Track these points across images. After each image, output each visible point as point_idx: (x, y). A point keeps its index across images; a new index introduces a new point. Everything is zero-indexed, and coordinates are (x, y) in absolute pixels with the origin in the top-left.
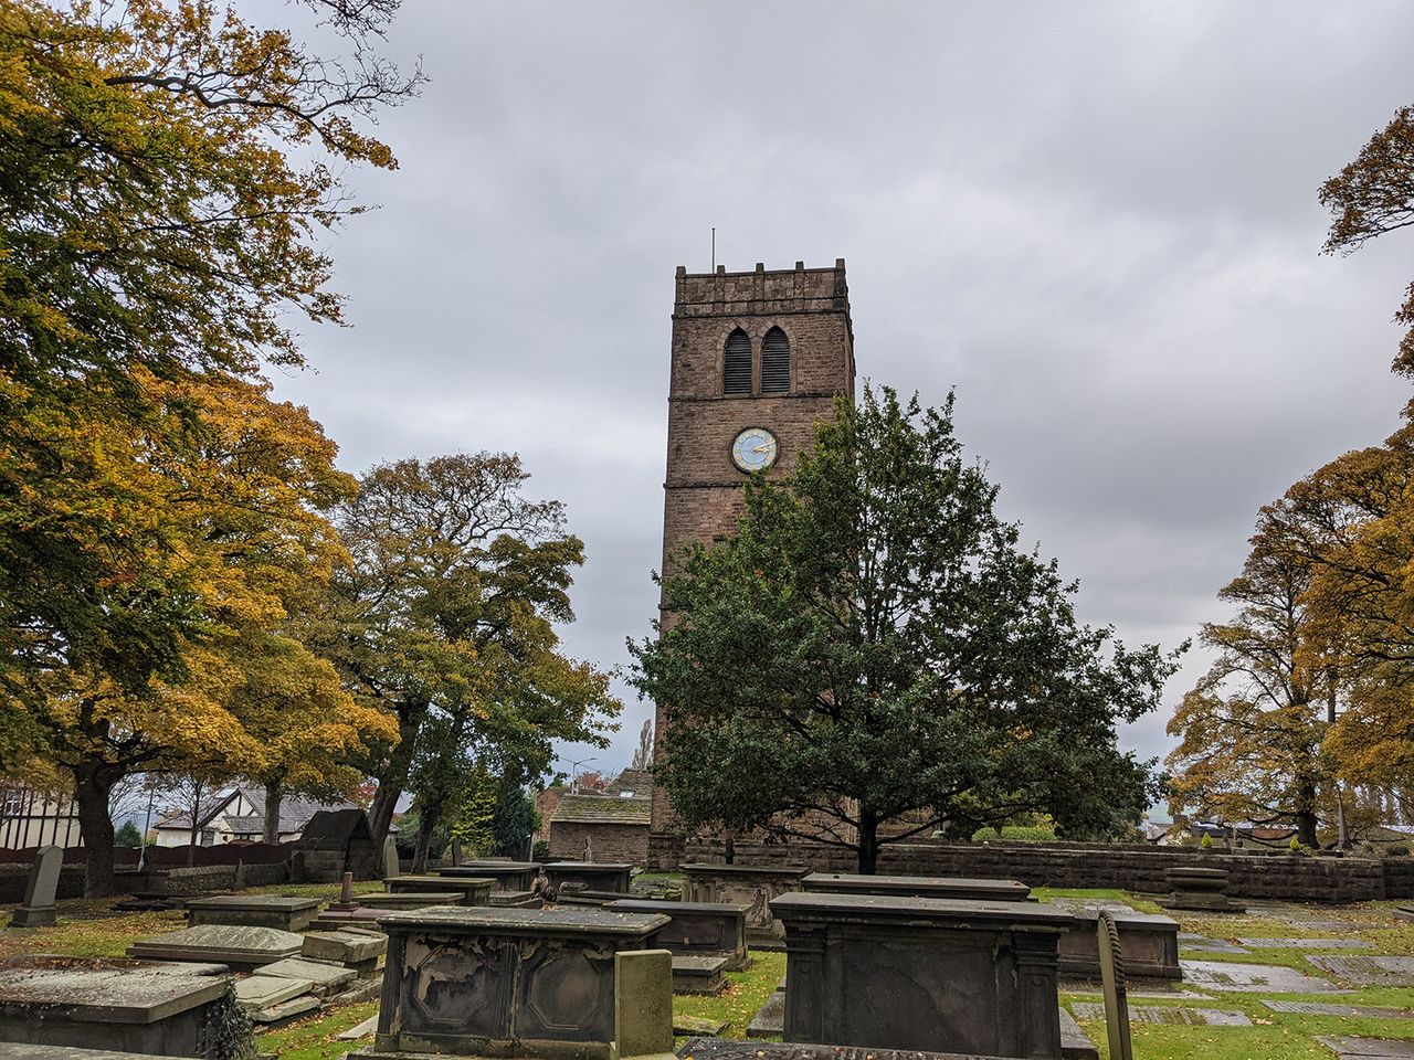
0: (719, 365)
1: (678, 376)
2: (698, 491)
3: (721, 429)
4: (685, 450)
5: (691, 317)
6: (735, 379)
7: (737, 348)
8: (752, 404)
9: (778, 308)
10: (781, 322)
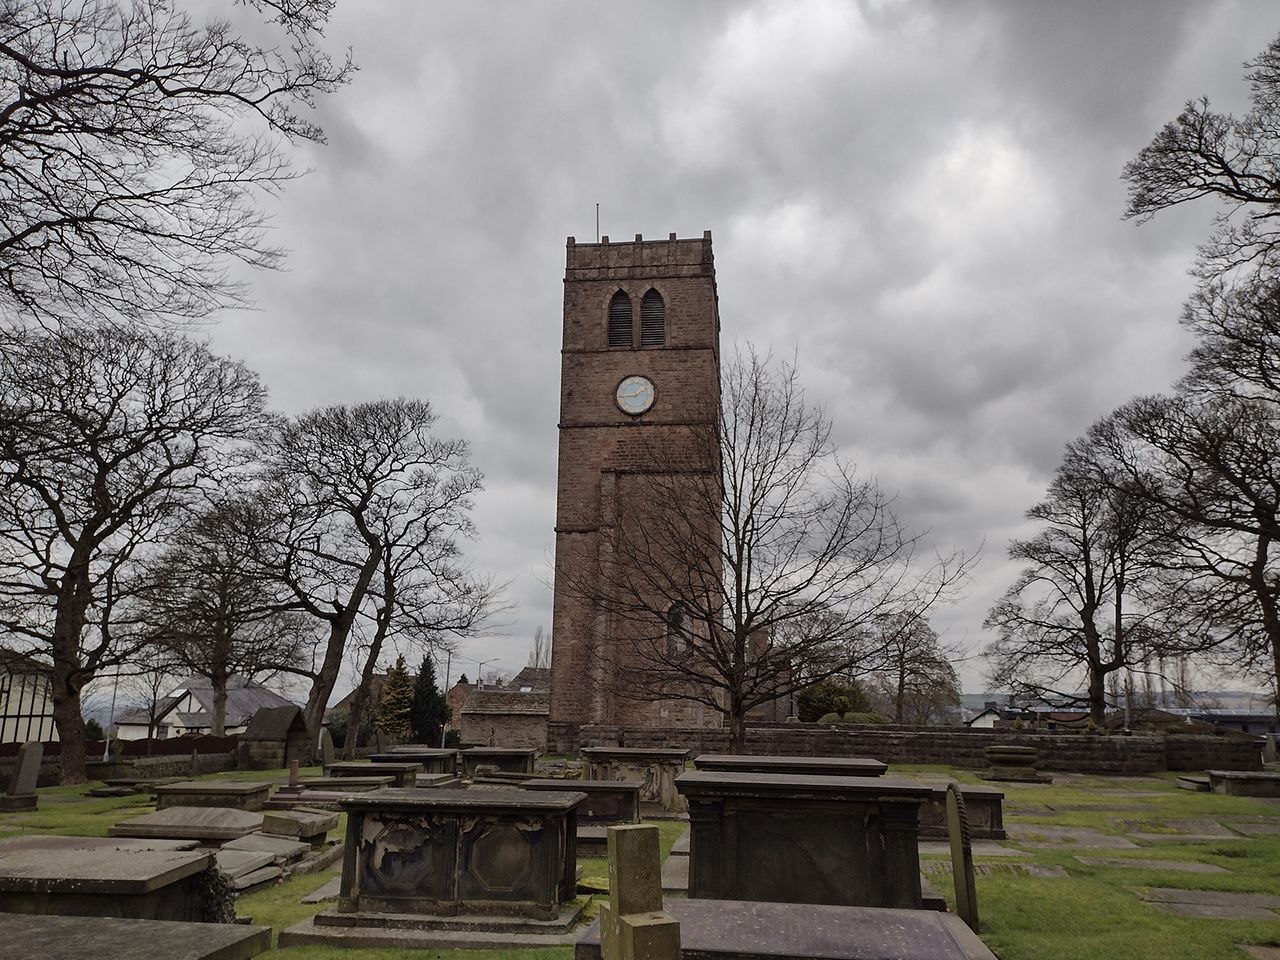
0: (605, 322)
1: (569, 331)
2: (588, 430)
3: (607, 376)
4: (575, 395)
5: (580, 281)
6: (618, 333)
7: (619, 307)
8: (632, 355)
9: (655, 273)
10: (657, 285)
